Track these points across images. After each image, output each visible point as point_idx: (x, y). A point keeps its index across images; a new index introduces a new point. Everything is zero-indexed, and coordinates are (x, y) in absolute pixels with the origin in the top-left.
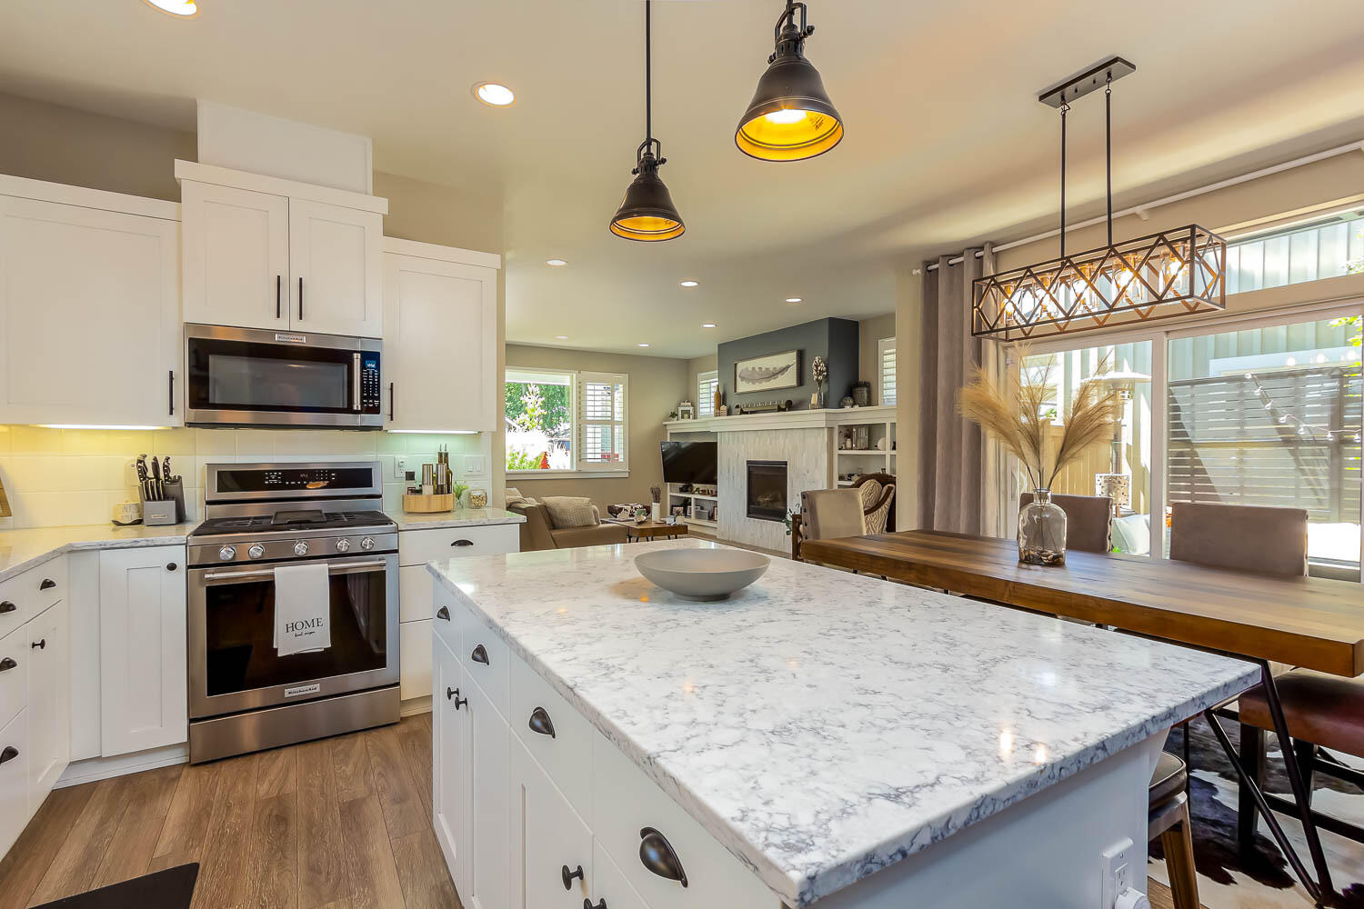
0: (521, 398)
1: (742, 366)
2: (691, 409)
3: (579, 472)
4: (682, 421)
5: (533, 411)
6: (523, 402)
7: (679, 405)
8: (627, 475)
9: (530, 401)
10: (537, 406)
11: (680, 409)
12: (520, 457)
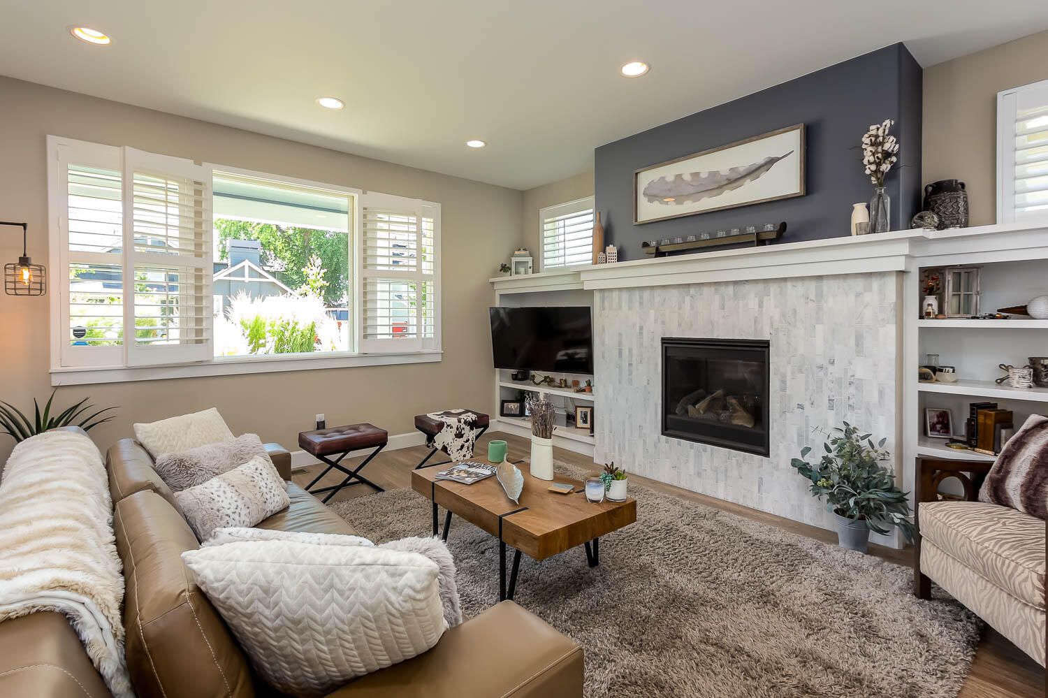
0: (303, 269)
1: (647, 178)
2: (530, 260)
3: (364, 355)
4: (515, 277)
5: (315, 282)
6: (305, 273)
7: (513, 255)
8: (439, 358)
9: (311, 272)
10: (319, 277)
11: (514, 260)
12: (290, 327)
